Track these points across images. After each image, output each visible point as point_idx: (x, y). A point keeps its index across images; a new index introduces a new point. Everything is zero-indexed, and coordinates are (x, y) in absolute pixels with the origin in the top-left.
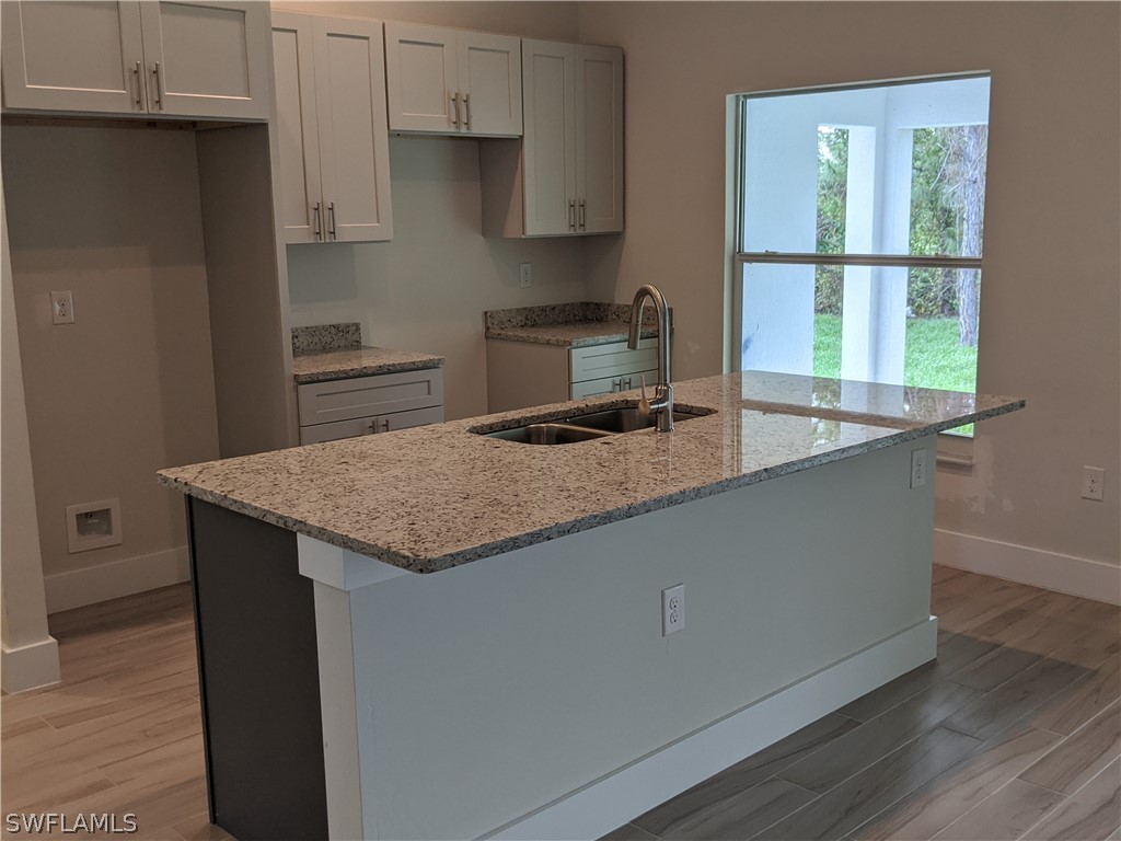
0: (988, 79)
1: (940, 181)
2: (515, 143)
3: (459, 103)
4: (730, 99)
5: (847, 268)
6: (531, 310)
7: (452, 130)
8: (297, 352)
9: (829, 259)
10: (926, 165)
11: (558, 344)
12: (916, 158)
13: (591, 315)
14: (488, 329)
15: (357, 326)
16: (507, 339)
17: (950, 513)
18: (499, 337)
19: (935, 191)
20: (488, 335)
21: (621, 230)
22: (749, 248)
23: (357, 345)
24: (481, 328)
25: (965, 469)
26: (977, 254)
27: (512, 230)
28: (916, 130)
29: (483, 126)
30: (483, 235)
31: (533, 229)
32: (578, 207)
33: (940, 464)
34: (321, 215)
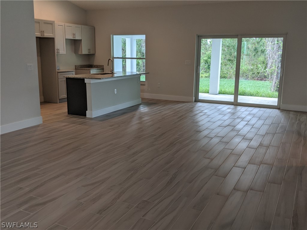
0: (145, 35)
1: (141, 47)
2: (81, 40)
3: (74, 35)
4: (111, 35)
5: (126, 59)
6: (81, 65)
7: (73, 38)
9: (124, 58)
10: (138, 43)
11: (88, 70)
12: (137, 42)
13: (91, 66)
14: (76, 68)
16: (79, 69)
17: (143, 91)
18: (78, 69)
19: (141, 49)
21: (94, 53)
22: (115, 56)
24: (75, 68)
25: (144, 85)
27: (80, 53)
28: (136, 39)
29: (77, 38)
30: (75, 53)
31: (83, 53)
32: (89, 50)
33: (141, 84)
34: (58, 50)
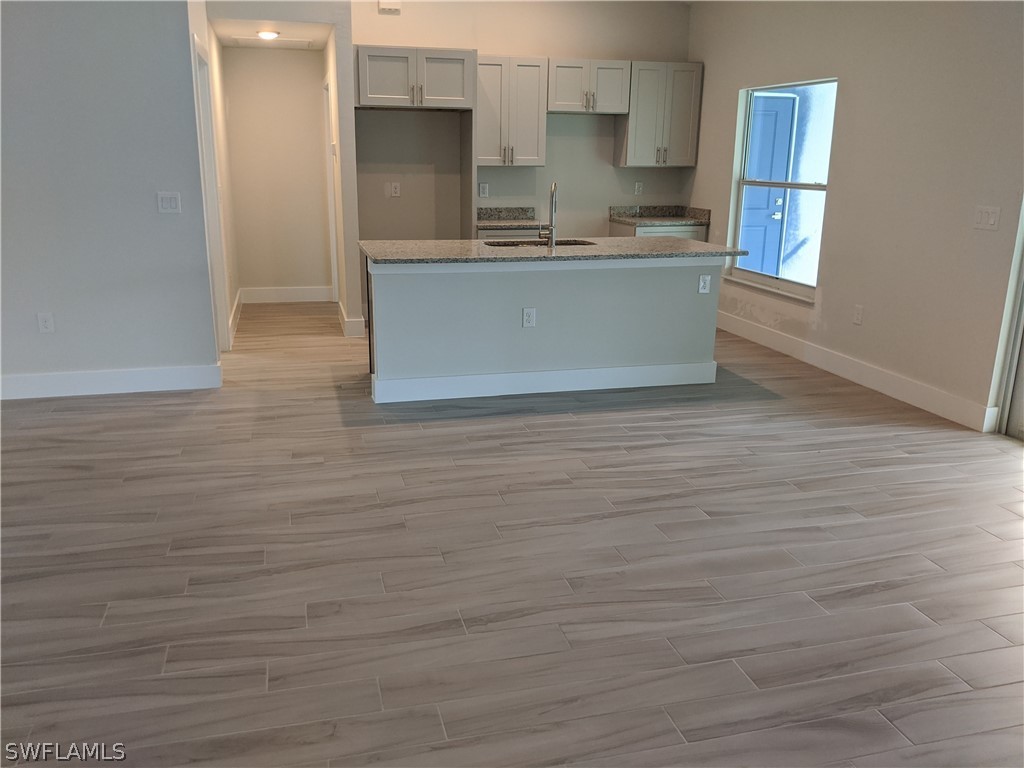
0: (836, 84)
2: (625, 117)
3: (588, 95)
4: (742, 93)
7: (585, 110)
8: (479, 219)
14: (611, 216)
15: (533, 209)
16: (620, 222)
18: (615, 221)
20: (611, 220)
21: (693, 164)
23: (533, 219)
24: (607, 215)
25: (811, 305)
26: (825, 183)
27: (622, 163)
29: (603, 108)
30: (613, 165)
31: (632, 163)
32: (661, 152)
34: (507, 152)
